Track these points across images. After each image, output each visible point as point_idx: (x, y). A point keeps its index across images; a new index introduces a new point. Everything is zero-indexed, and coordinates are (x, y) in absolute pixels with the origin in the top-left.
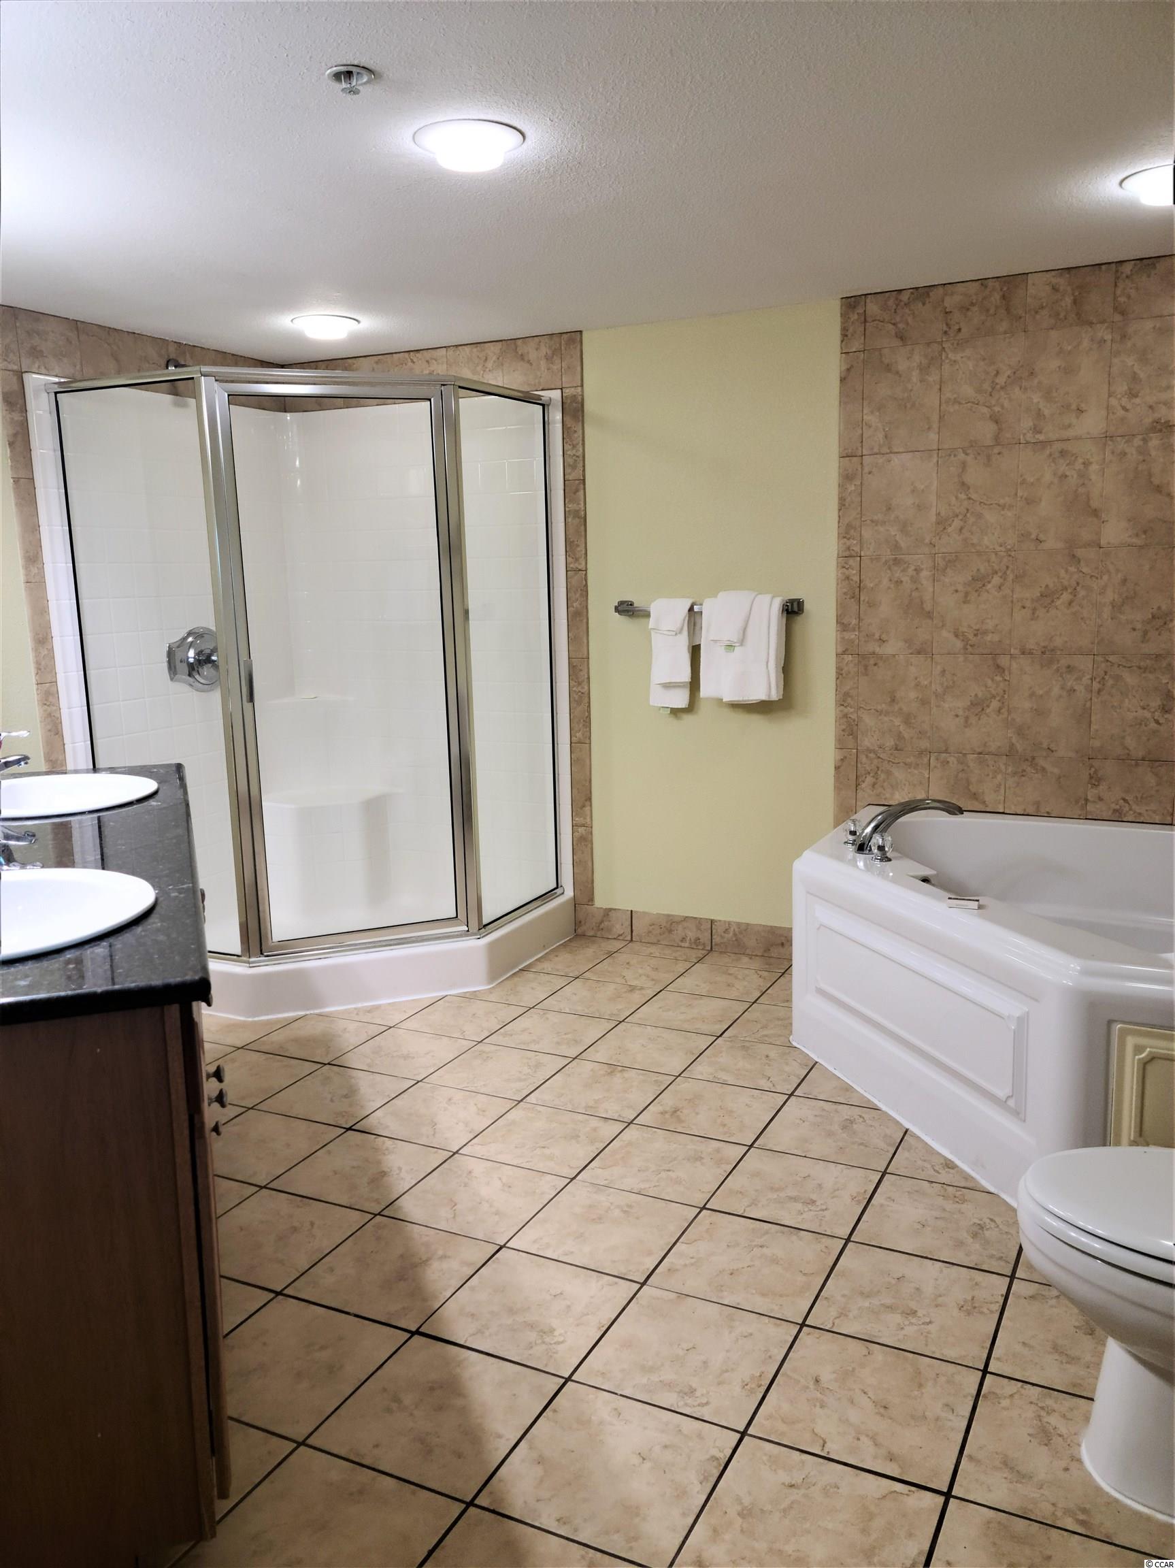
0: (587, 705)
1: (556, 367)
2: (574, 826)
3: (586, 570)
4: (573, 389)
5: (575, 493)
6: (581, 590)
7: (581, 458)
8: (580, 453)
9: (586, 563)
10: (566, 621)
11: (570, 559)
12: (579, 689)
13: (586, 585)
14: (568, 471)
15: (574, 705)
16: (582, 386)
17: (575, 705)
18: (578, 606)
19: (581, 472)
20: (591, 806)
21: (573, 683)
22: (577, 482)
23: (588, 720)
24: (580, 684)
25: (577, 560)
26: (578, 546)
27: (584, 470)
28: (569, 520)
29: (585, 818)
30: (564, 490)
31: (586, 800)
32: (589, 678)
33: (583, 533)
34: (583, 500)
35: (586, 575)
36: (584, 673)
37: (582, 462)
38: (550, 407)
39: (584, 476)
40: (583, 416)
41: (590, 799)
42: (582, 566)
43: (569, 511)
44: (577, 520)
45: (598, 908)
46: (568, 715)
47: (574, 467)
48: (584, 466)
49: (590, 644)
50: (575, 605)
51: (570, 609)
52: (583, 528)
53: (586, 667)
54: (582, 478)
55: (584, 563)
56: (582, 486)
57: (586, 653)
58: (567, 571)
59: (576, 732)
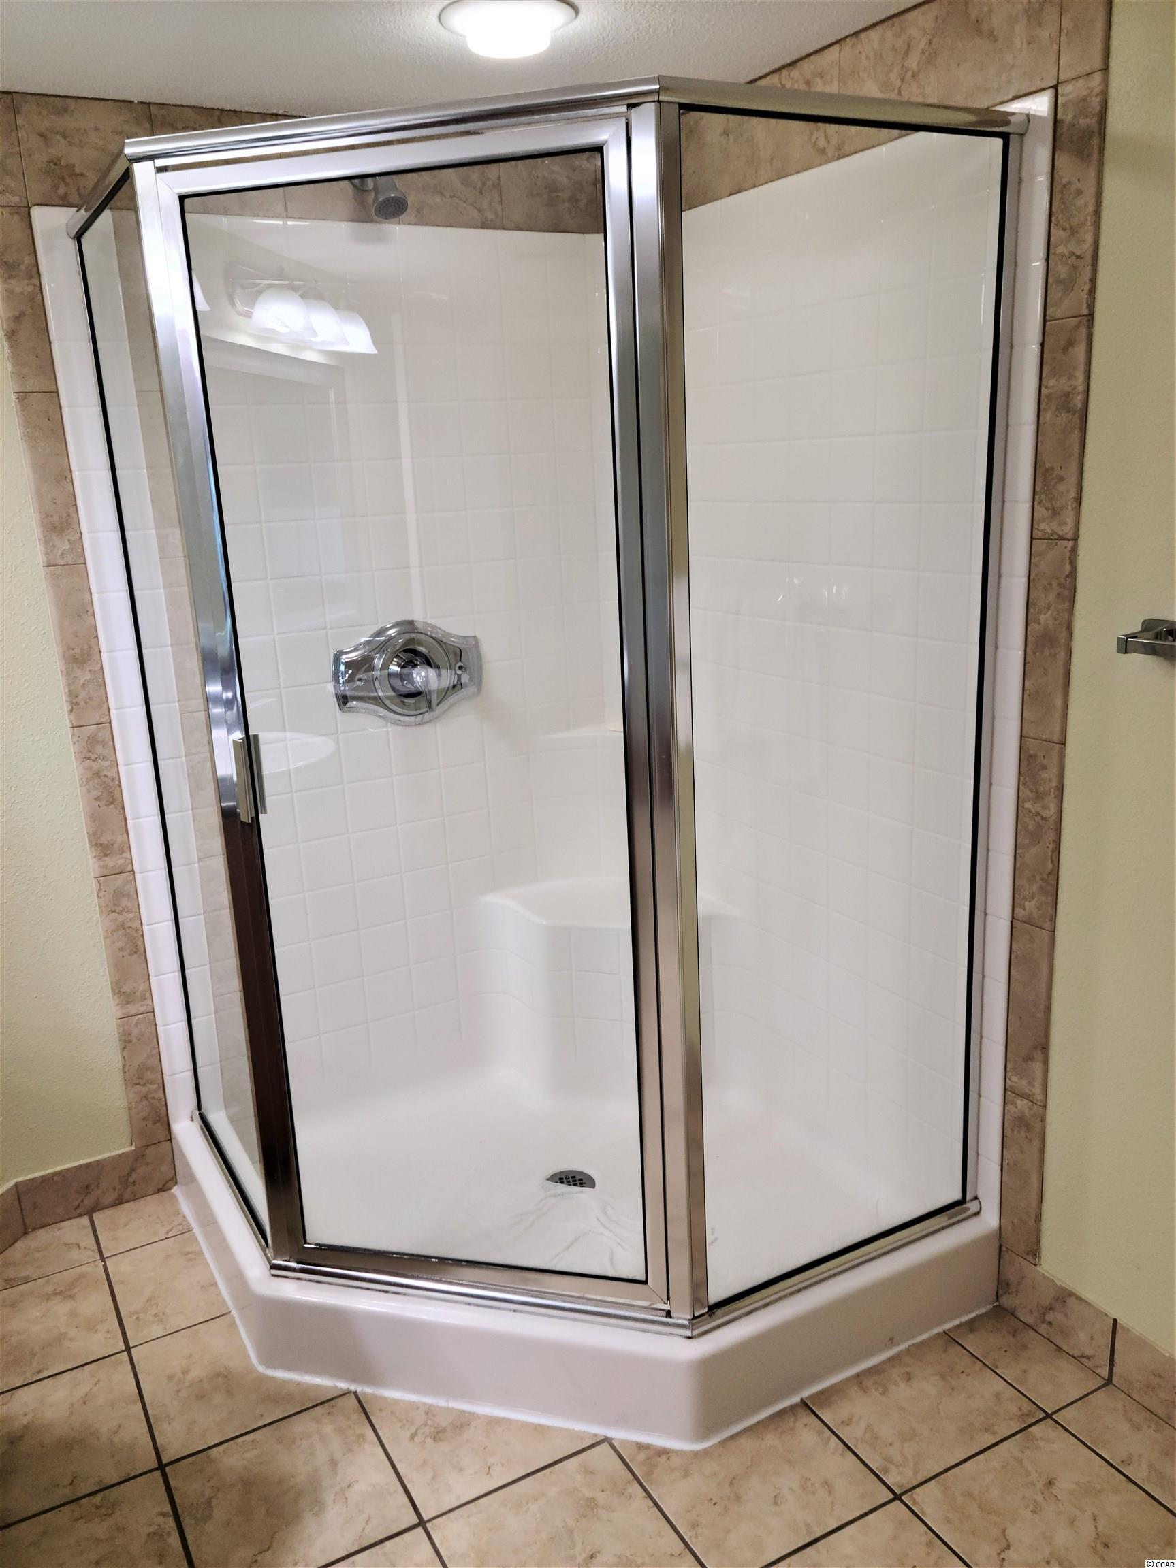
0: (1052, 846)
1: (1045, 33)
2: (1008, 1091)
3: (1076, 539)
4: (1081, 83)
5: (1065, 350)
6: (1060, 585)
7: (1088, 260)
8: (1087, 246)
9: (1078, 521)
10: (1021, 653)
11: (1041, 512)
12: (1038, 807)
13: (1073, 575)
14: (1054, 294)
15: (1025, 841)
16: (1106, 69)
17: (1027, 841)
18: (1051, 622)
19: (1084, 296)
20: (1046, 1063)
21: (1025, 792)
22: (1074, 321)
23: (1052, 880)
24: (1039, 796)
25: (1055, 513)
26: (1061, 479)
27: (1092, 291)
28: (1047, 416)
29: (1030, 1084)
30: (1042, 345)
31: (1036, 1048)
32: (1061, 789)
33: (1076, 449)
34: (1082, 367)
35: (1074, 550)
36: (1051, 774)
37: (1089, 268)
38: (1028, 141)
39: (1091, 305)
40: (1101, 150)
41: (1044, 1047)
42: (1068, 530)
43: (1048, 396)
44: (1064, 417)
45: (1044, 1277)
46: (1011, 859)
47: (1068, 285)
48: (1093, 281)
49: (1070, 711)
50: (1042, 617)
51: (1033, 626)
52: (1075, 437)
53: (1055, 761)
54: (1086, 312)
55: (1070, 522)
56: (1083, 331)
57: (1057, 728)
58: (1032, 538)
59: (1025, 899)
